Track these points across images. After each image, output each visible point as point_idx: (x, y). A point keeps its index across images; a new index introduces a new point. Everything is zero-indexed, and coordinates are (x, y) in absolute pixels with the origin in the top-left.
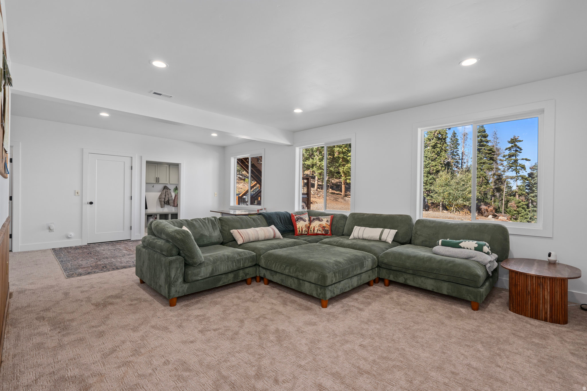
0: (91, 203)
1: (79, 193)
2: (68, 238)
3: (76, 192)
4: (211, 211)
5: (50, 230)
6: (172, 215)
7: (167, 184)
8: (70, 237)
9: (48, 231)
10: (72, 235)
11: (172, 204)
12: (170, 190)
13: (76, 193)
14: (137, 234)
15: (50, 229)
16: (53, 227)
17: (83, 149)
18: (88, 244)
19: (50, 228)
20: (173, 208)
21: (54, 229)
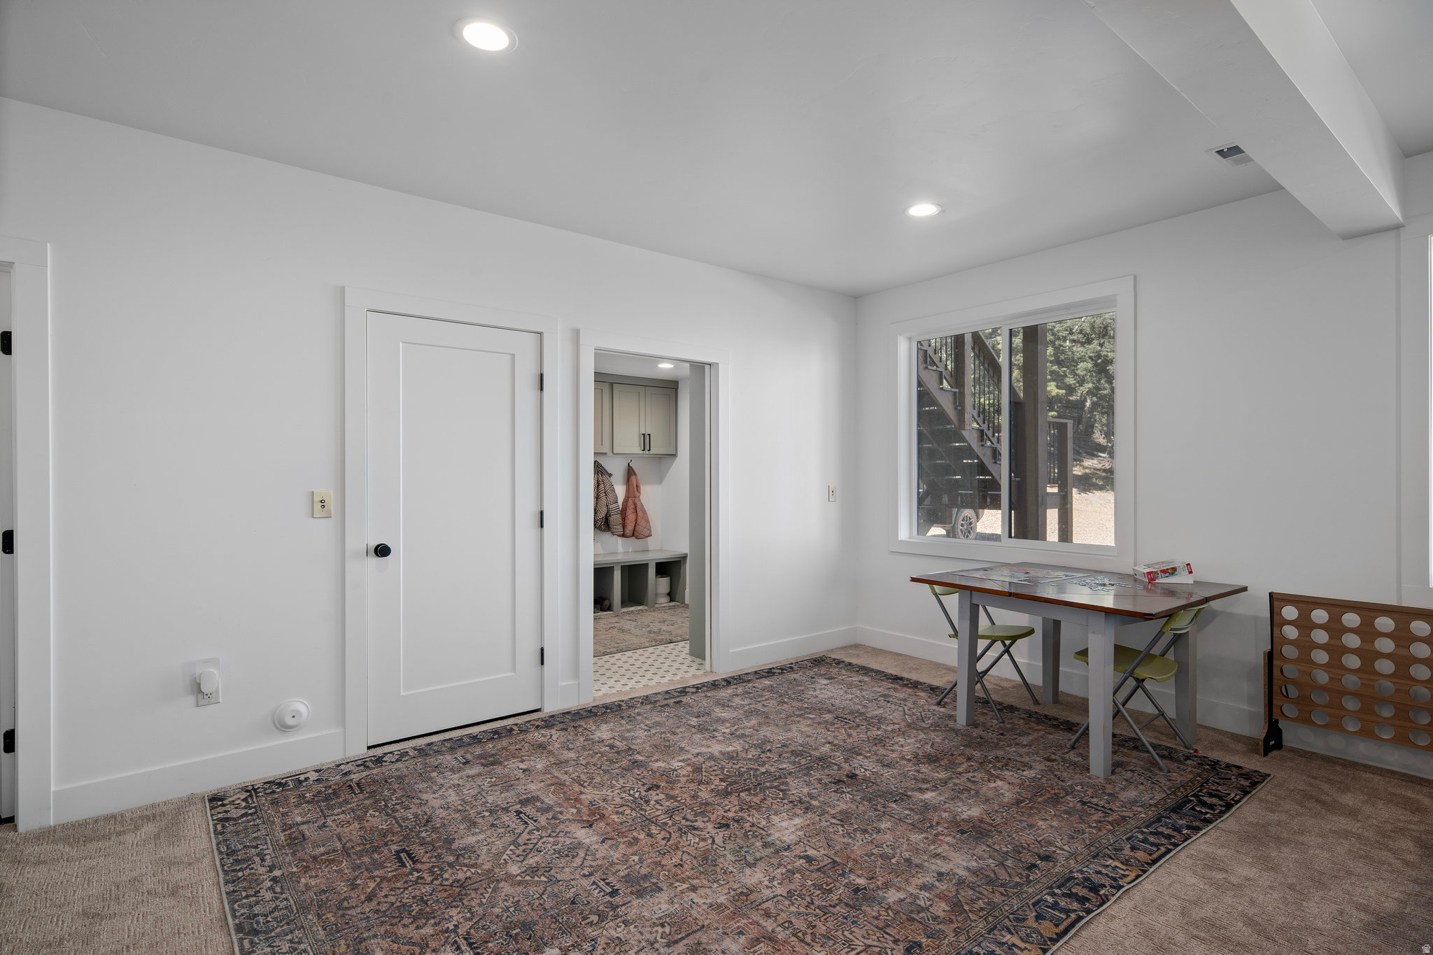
0: (382, 551)
1: (332, 505)
2: (284, 728)
3: (317, 498)
4: (913, 580)
5: (200, 696)
6: (623, 567)
7: (605, 454)
8: (289, 721)
9: (191, 699)
10: (299, 713)
11: (619, 528)
12: (610, 475)
13: (318, 506)
14: (563, 684)
15: (197, 689)
16: (215, 679)
17: (343, 289)
18: (369, 748)
19: (199, 685)
20: (620, 540)
21: (217, 690)
